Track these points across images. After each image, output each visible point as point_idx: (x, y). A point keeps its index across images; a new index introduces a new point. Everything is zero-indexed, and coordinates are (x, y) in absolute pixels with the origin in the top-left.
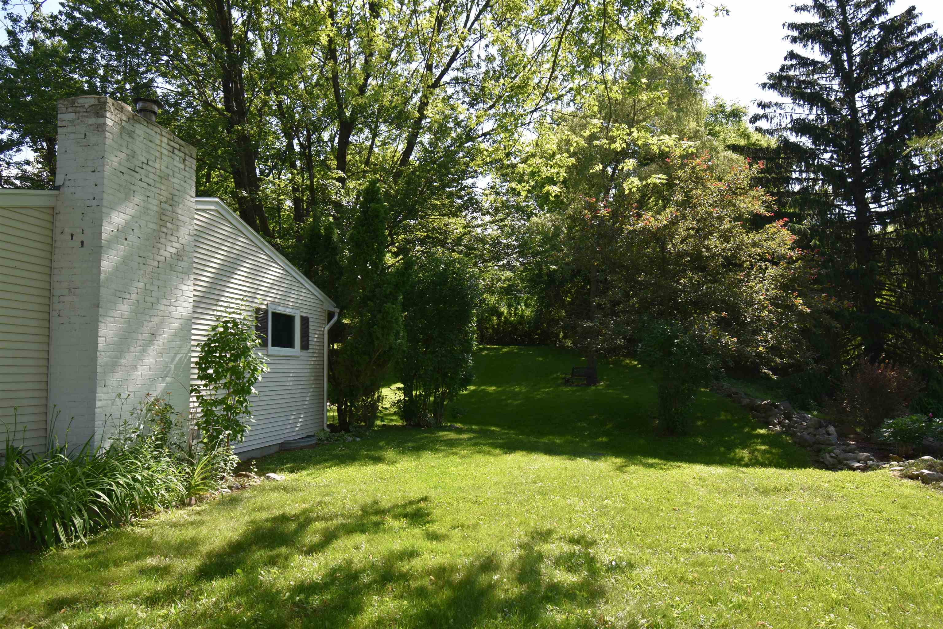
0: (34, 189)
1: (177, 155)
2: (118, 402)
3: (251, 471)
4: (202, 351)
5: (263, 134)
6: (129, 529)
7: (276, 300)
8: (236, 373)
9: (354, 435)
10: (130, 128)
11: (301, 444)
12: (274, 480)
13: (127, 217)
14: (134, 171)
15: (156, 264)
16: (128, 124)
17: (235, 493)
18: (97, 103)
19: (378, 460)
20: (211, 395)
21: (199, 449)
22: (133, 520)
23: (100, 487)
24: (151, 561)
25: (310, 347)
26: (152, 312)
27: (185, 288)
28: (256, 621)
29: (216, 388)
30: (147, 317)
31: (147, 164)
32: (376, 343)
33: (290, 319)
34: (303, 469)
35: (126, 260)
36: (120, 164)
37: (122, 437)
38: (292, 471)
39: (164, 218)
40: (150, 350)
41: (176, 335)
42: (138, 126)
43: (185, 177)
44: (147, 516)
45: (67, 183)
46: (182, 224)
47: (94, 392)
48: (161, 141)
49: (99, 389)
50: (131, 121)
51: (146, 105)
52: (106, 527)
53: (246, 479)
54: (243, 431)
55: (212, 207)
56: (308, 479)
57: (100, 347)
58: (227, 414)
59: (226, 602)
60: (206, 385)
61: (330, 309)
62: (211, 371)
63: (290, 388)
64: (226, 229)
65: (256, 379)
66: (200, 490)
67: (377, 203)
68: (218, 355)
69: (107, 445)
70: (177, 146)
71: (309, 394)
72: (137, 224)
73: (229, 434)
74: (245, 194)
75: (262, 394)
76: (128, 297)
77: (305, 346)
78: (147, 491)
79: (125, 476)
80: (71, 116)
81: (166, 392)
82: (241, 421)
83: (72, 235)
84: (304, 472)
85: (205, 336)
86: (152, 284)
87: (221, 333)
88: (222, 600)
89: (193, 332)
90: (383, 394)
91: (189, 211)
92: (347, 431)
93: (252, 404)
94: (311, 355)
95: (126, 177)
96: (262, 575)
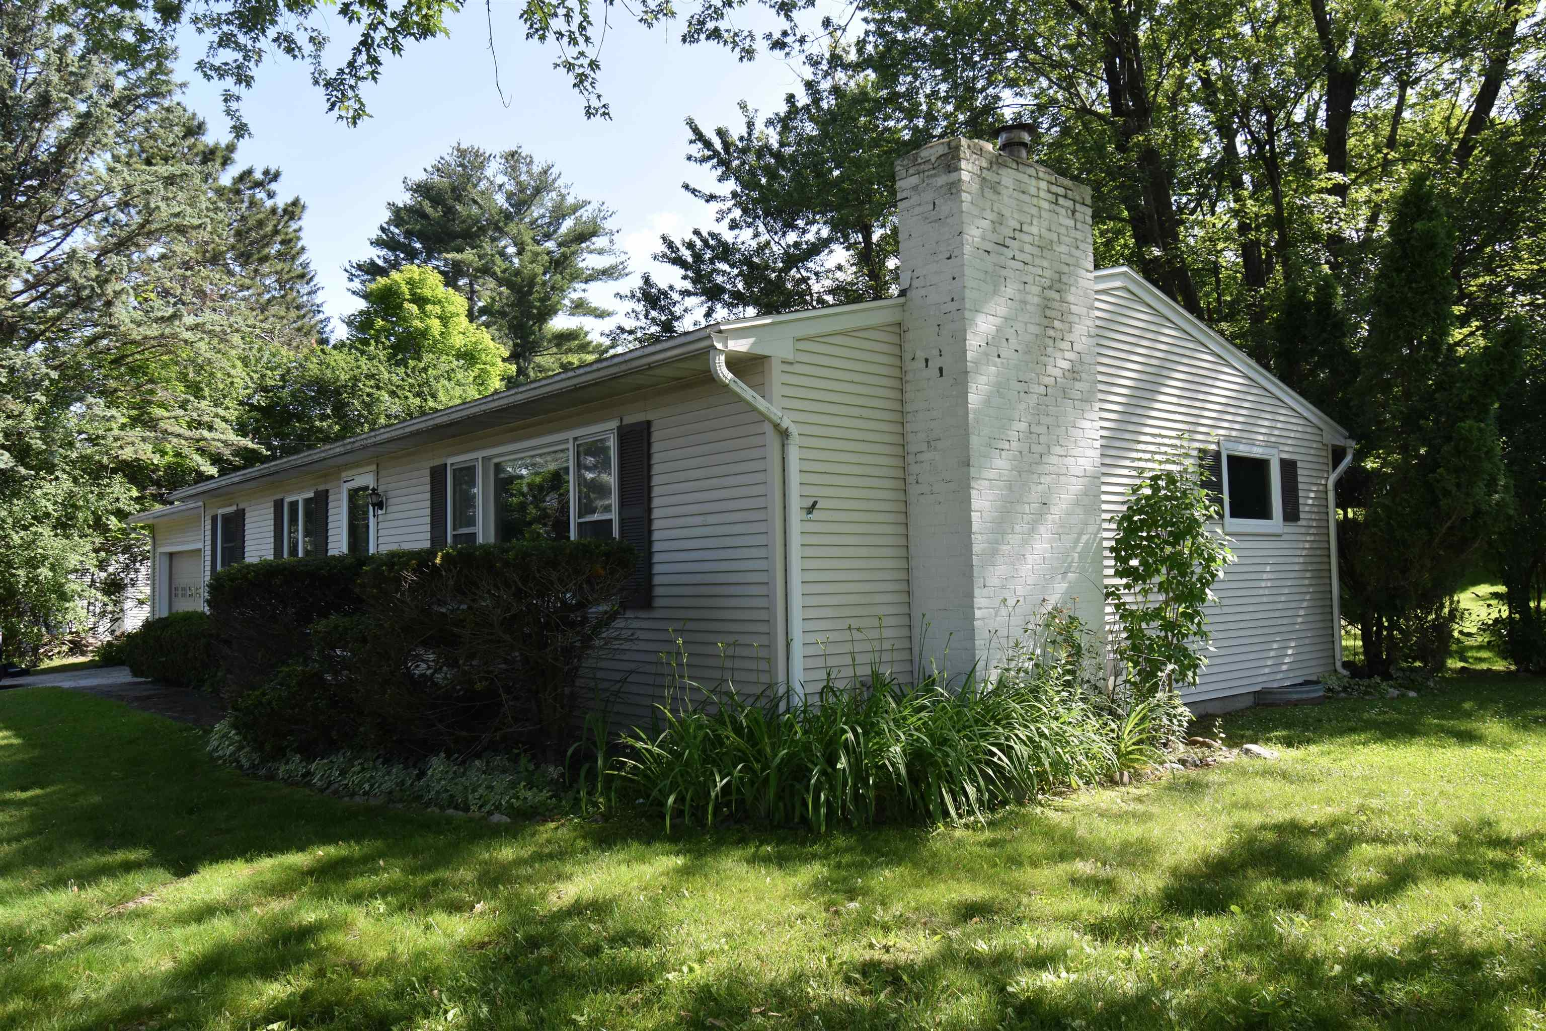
0: (848, 303)
1: (1062, 207)
2: (1004, 611)
3: (1214, 737)
4: (1118, 529)
5: (1181, 137)
6: (1039, 810)
7: (1234, 433)
8: (1179, 564)
9: (1401, 686)
10: (995, 178)
11: (1295, 697)
12: (1258, 756)
13: (998, 321)
14: (1004, 246)
15: (1042, 390)
16: (990, 173)
17: (1193, 773)
18: (946, 150)
19: (1467, 738)
20: (1137, 603)
21: (1124, 693)
22: (1040, 797)
23: (991, 740)
24: (1083, 867)
25: (1302, 516)
26: (1040, 469)
27: (1086, 424)
28: (1287, 1004)
29: (1145, 592)
30: (1035, 476)
31: (1021, 231)
32: (1444, 503)
33: (1261, 466)
34: (1309, 741)
35: (999, 389)
36: (983, 239)
37: (1012, 664)
38: (1289, 743)
39: (1048, 313)
40: (1042, 529)
41: (1077, 503)
42: (1004, 172)
43: (1076, 239)
44: (1060, 794)
45: (916, 283)
46: (1077, 320)
47: (970, 596)
48: (1038, 189)
49: (977, 592)
50: (995, 167)
51: (1013, 135)
52: (1004, 803)
53: (1204, 749)
54: (1196, 666)
55: (1118, 284)
56: (1325, 762)
57: (975, 528)
58: (1166, 637)
59: (1224, 959)
60: (1127, 586)
61: (1338, 443)
62: (1134, 562)
63: (1267, 592)
64: (1141, 317)
65: (1213, 576)
66: (1132, 761)
67: (1430, 219)
68: (1145, 534)
69: (994, 676)
70: (1061, 191)
71: (1305, 604)
72: (1012, 330)
73: (1173, 671)
74: (1156, 252)
75: (1225, 602)
76: (1007, 447)
77: (1291, 514)
78: (1058, 753)
79: (1026, 727)
80: (914, 180)
81: (1071, 597)
82: (1191, 647)
83: (927, 360)
84: (1313, 749)
85: (1123, 503)
86: (1039, 423)
87: (1147, 498)
88: (1216, 953)
89: (1104, 497)
90: (1462, 605)
91: (1086, 296)
92: (1387, 676)
93: (1206, 620)
94: (1303, 530)
95: (993, 258)
96: (1279, 924)
